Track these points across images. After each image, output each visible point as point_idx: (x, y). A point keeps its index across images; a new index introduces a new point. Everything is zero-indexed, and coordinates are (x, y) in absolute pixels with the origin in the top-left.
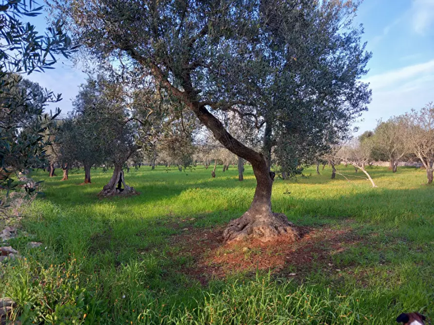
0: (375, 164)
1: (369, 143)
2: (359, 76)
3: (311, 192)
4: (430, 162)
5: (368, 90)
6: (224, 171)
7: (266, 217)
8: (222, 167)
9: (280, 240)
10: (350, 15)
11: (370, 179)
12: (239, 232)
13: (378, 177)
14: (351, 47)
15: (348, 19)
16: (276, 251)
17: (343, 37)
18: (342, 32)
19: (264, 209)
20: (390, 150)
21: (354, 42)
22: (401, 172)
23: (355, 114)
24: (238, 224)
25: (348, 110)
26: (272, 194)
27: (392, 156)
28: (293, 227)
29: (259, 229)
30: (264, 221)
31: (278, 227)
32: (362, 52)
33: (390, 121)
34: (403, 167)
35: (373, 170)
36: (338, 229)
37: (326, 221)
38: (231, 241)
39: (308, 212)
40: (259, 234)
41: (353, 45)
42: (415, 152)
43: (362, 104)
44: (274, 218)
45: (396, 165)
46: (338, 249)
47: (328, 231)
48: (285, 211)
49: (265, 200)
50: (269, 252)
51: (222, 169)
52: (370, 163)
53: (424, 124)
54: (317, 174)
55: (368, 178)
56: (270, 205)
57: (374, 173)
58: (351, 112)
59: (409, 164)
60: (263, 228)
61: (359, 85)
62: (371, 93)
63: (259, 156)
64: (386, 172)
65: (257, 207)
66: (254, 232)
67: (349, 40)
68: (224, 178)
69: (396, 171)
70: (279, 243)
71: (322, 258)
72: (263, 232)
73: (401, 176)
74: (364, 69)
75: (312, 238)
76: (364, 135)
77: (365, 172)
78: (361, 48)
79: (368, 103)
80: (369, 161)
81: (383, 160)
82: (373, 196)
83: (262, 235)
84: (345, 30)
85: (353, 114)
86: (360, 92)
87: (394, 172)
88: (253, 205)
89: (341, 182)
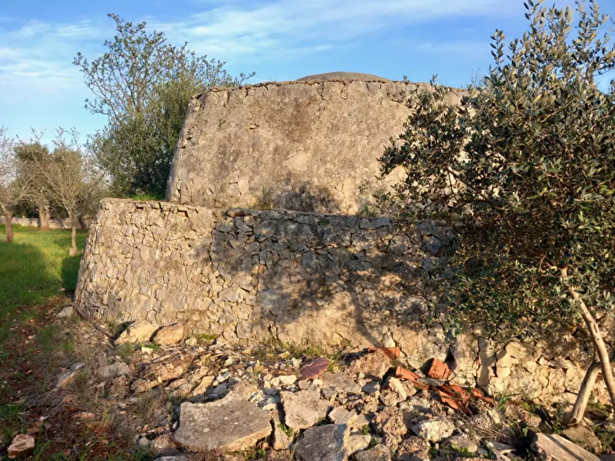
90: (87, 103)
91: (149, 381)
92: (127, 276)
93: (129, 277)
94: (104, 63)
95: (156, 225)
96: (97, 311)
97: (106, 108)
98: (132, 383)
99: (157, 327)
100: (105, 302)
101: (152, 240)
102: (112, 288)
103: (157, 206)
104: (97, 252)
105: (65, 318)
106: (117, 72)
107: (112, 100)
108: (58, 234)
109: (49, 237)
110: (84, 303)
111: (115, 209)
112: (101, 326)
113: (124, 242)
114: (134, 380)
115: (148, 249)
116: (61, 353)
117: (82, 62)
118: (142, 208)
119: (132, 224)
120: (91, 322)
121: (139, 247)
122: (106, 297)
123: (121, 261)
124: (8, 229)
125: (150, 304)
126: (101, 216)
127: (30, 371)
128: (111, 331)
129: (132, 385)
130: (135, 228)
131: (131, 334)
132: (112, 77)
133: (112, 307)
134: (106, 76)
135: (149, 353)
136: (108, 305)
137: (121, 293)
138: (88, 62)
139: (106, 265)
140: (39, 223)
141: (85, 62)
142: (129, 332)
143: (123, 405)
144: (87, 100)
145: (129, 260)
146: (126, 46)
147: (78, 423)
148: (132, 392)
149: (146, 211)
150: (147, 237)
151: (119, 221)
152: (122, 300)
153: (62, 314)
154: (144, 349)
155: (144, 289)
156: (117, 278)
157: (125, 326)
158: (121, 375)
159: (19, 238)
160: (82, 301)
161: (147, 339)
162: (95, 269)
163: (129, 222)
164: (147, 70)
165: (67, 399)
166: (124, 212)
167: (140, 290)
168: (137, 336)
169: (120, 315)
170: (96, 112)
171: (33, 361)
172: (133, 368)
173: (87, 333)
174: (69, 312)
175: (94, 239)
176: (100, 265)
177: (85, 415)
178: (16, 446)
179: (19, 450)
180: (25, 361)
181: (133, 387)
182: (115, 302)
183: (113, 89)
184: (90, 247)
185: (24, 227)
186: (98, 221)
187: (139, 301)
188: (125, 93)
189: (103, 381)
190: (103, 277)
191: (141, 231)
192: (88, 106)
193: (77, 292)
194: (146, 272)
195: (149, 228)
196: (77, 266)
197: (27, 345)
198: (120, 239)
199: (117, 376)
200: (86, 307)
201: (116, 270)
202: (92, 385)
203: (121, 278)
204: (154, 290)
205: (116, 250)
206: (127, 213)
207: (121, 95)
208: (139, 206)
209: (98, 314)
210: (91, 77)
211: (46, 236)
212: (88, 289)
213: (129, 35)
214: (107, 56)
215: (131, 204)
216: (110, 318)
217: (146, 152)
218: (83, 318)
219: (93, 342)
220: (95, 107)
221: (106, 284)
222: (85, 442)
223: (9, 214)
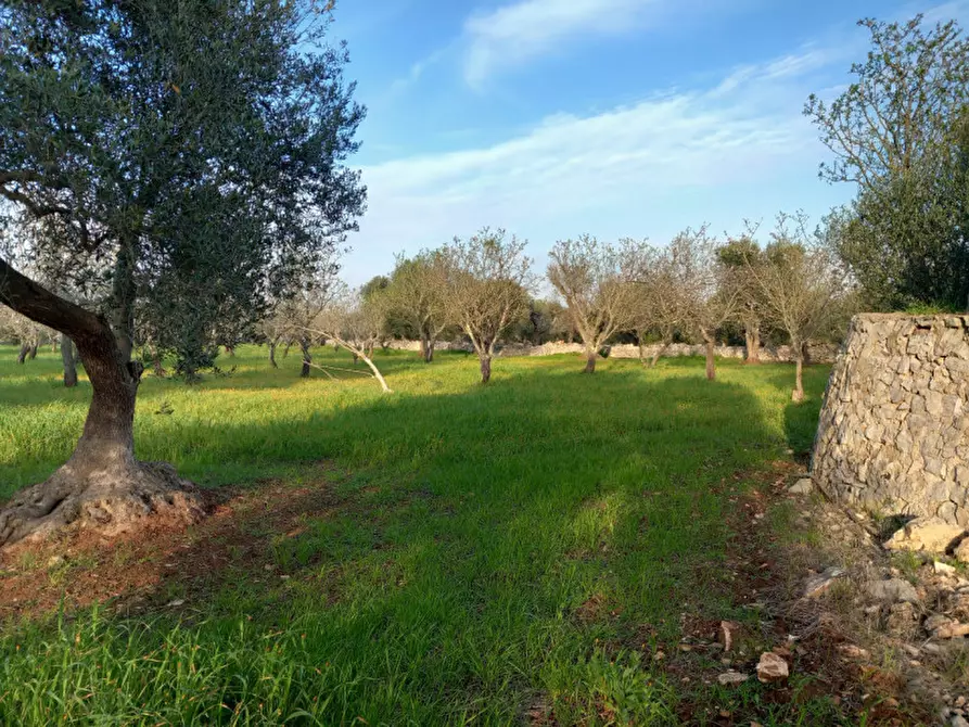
0: (396, 345)
1: (383, 303)
2: (342, 154)
3: (249, 408)
4: (485, 343)
5: (359, 186)
6: (23, 360)
7: (119, 473)
8: (17, 352)
9: (153, 527)
10: (320, 16)
11: (378, 375)
12: (38, 521)
13: (396, 371)
14: (324, 89)
15: (317, 25)
16: (139, 556)
17: (307, 61)
18: (303, 50)
19: (113, 455)
20: (420, 317)
21: (328, 77)
22: (440, 362)
23: (332, 236)
24: (38, 501)
25: (318, 225)
26: (137, 416)
27: (426, 331)
28: (189, 491)
29: (97, 506)
30: (113, 485)
31: (149, 496)
32: (346, 102)
33: (420, 259)
34: (444, 352)
35: (390, 357)
36: (297, 485)
37: (271, 472)
38: (14, 547)
39: (234, 454)
40: (98, 519)
41: (328, 83)
42: (461, 324)
43: (347, 217)
44: (140, 474)
45: (432, 346)
46: (289, 531)
47: (275, 494)
48: (178, 456)
49: (115, 432)
50: (119, 560)
51: (16, 357)
52: (385, 344)
53: (475, 269)
54: (271, 367)
55: (374, 374)
56: (130, 443)
57: (390, 363)
58: (325, 229)
59: (456, 347)
60: (108, 502)
61: (341, 172)
62: (365, 195)
63: (95, 321)
64: (412, 361)
65: (94, 453)
66: (83, 514)
67: (318, 69)
68: (20, 380)
69: (431, 359)
70: (150, 533)
71: (253, 554)
72: (110, 511)
73: (440, 369)
74: (352, 140)
75: (233, 513)
76: (370, 285)
77: (368, 361)
78: (344, 93)
79: (360, 214)
80: (383, 340)
81: (409, 338)
82: (379, 411)
83: (107, 520)
84: (310, 48)
85: (329, 235)
86: (344, 189)
87: (427, 361)
88: (84, 448)
89: (321, 383)
90: (822, 170)
91: (957, 622)
92: (899, 439)
93: (904, 441)
94: (850, 100)
95: (956, 356)
96: (849, 490)
97: (853, 170)
98: (924, 618)
99: (960, 531)
100: (862, 478)
101: (948, 380)
102: (875, 457)
103: (957, 322)
104: (848, 399)
105: (801, 494)
106: (870, 109)
107: (863, 157)
108: (772, 369)
109: (761, 373)
110: (828, 476)
111: (878, 329)
112: (858, 515)
113: (895, 384)
114: (930, 614)
115: (940, 396)
116: (803, 546)
117: (816, 109)
118: (928, 328)
119: (909, 354)
120: (841, 507)
121: (923, 392)
122: (863, 470)
123: (890, 414)
124: (709, 362)
125: (944, 491)
126: (854, 343)
127: (765, 565)
128: (874, 525)
129: (926, 622)
130: (914, 360)
131: (912, 536)
132: (863, 120)
133: (875, 486)
134: (853, 120)
135: (950, 574)
136: (866, 483)
137: (891, 466)
138: (824, 106)
139: (863, 420)
140: (746, 353)
141: (821, 107)
142: (908, 532)
143: (915, 652)
144: (822, 165)
145: (904, 414)
146: (888, 64)
147: (846, 660)
148: (927, 634)
149: (935, 332)
150: (938, 377)
151: (885, 350)
152: (892, 478)
153: (796, 488)
154: (939, 566)
155: (933, 464)
156: (884, 442)
157: (900, 522)
158: (903, 601)
159: (723, 374)
160: (825, 473)
161: (942, 548)
162: (846, 424)
163: (903, 352)
164: (922, 95)
165: (825, 617)
166: (894, 335)
167: (926, 464)
168: (924, 541)
169: (889, 501)
170: (836, 180)
171: (766, 550)
172: (924, 593)
173: (836, 522)
174: (804, 486)
175: (843, 378)
176: (853, 419)
177: (855, 650)
178: (766, 667)
179: (772, 675)
180: (756, 549)
181: (929, 625)
182: (878, 481)
183: (863, 138)
184: (836, 390)
185: (726, 359)
186: (850, 350)
187: (923, 482)
188: (884, 142)
189: (876, 604)
190: (859, 438)
191: (927, 365)
192: (824, 174)
193: (816, 457)
194: (937, 435)
195: (941, 360)
196: (815, 418)
197: (755, 526)
198: (888, 379)
199: (897, 601)
200: (830, 482)
201: (881, 428)
202: (859, 606)
203: (890, 441)
204: (951, 468)
205: (880, 396)
206: (900, 336)
207: (878, 145)
208: (923, 324)
209: (851, 496)
210: (829, 128)
211: (756, 372)
212: (835, 456)
213: (893, 43)
214: (854, 89)
215: (907, 323)
216: (871, 505)
217: (926, 232)
218: (827, 499)
219: (847, 538)
220: (833, 174)
221: (863, 449)
222: (862, 693)
223: (711, 340)
